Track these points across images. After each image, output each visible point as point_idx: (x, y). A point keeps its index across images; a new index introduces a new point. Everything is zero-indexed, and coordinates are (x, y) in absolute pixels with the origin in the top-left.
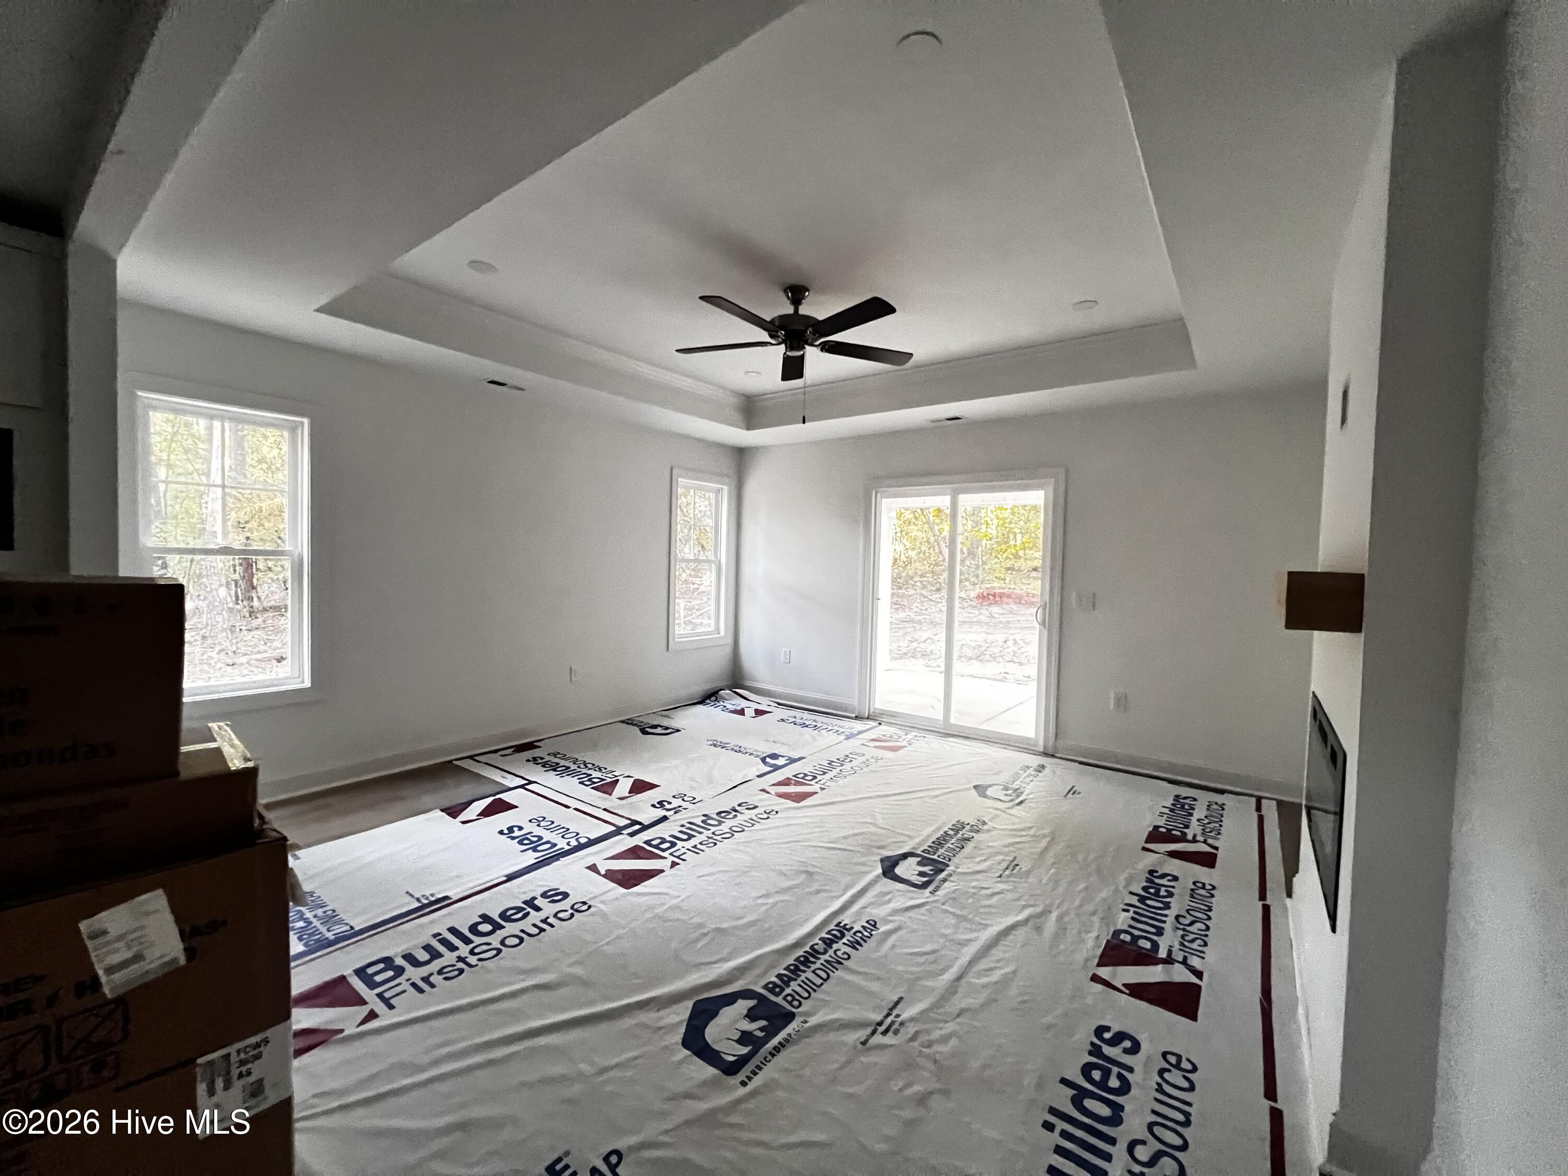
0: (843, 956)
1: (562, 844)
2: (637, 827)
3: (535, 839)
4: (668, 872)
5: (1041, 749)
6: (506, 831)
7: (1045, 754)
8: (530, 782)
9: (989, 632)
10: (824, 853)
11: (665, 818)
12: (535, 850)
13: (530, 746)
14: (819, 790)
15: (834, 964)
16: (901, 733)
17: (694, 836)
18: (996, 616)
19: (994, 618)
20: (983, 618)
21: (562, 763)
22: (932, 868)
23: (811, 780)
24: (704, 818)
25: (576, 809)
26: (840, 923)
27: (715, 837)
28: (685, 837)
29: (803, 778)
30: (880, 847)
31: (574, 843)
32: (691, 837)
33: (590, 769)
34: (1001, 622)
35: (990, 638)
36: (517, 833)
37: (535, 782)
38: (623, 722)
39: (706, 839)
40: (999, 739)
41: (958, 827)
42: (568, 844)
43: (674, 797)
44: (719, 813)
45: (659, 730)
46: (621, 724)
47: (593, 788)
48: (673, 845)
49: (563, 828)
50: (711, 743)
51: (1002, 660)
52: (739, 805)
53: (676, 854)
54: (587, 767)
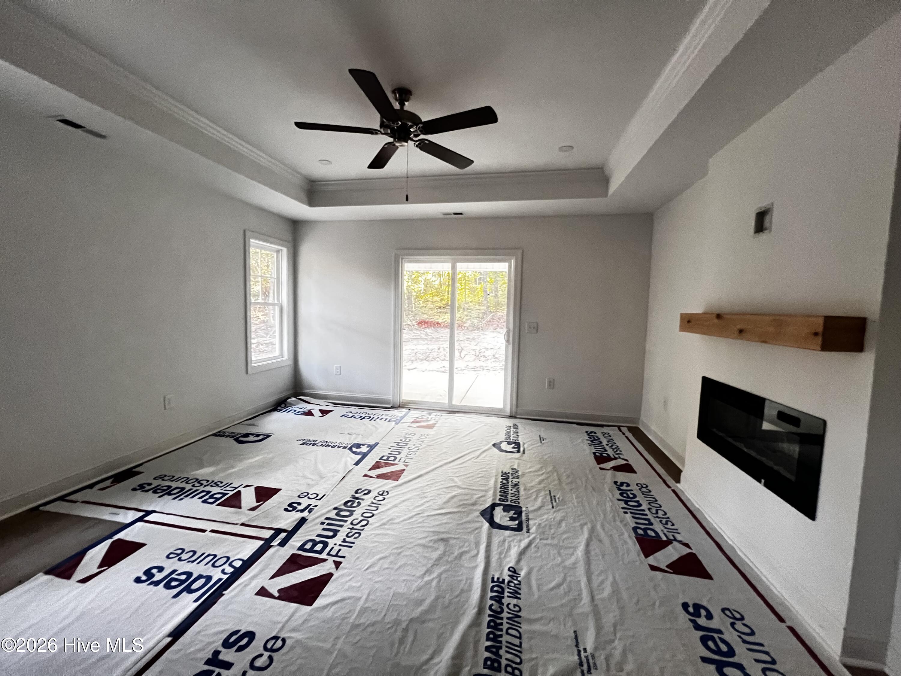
0: (515, 609)
1: (217, 575)
2: (283, 535)
3: (183, 577)
4: (336, 574)
5: (508, 414)
6: (144, 578)
7: (512, 417)
8: (148, 513)
9: (429, 344)
10: (445, 519)
11: (303, 521)
12: (189, 590)
13: (129, 474)
14: (405, 468)
15: (516, 619)
16: (427, 415)
17: (339, 531)
18: (430, 334)
19: (429, 335)
20: (423, 336)
21: (174, 485)
22: (514, 512)
23: (394, 460)
24: (336, 511)
25: (213, 531)
26: (493, 578)
27: (355, 527)
28: (331, 534)
29: (387, 459)
30: (474, 504)
31: (229, 570)
32: (336, 532)
33: (205, 486)
34: (433, 338)
35: (430, 347)
36: (158, 576)
37: (154, 512)
38: (215, 435)
39: (349, 530)
40: (484, 411)
41: (505, 476)
42: (223, 572)
43: (299, 496)
44: (345, 504)
45: (251, 438)
46: (214, 437)
47: (218, 505)
48: (326, 544)
49: (209, 555)
50: (301, 442)
51: (439, 360)
52: (356, 492)
53: (333, 552)
54: (202, 484)
